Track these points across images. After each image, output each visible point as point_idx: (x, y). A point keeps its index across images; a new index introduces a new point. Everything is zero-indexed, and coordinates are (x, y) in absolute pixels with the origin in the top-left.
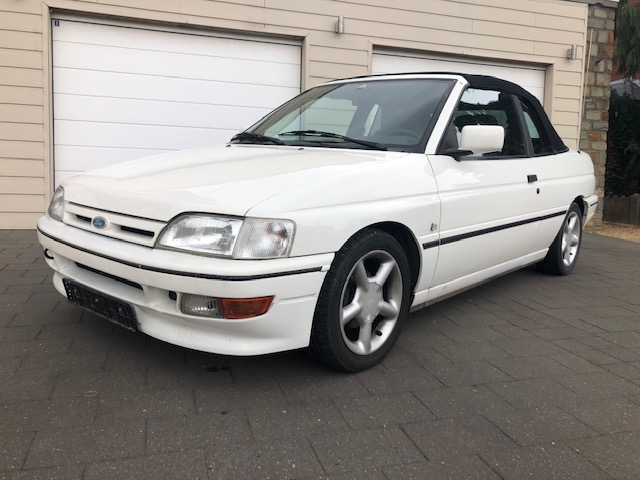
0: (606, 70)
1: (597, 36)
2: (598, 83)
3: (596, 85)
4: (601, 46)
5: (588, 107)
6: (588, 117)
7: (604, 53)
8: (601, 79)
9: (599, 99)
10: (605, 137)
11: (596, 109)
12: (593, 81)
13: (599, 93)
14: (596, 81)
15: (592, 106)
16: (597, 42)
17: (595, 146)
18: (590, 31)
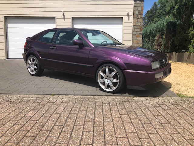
0: (141, 18)
1: (138, 8)
2: (139, 21)
3: (138, 22)
4: (139, 11)
5: (135, 28)
6: (135, 31)
7: (140, 13)
8: (139, 20)
9: (139, 26)
10: (141, 36)
11: (138, 28)
12: (137, 21)
13: (139, 24)
14: (138, 21)
15: (137, 28)
16: (138, 10)
17: (138, 38)
18: (135, 7)
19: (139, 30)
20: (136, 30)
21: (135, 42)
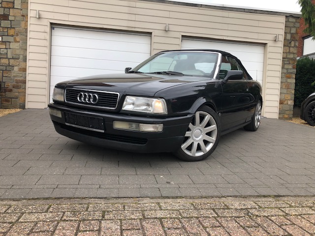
0: (295, 46)
1: (290, 30)
4: (292, 34)
5: (285, 62)
7: (294, 38)
8: (292, 50)
9: (291, 59)
10: (294, 76)
11: (289, 64)
12: (288, 51)
13: (292, 56)
14: (290, 50)
15: (288, 62)
16: (290, 33)
17: (289, 80)
18: (286, 28)
19: (290, 67)
20: (286, 66)
21: (284, 87)
